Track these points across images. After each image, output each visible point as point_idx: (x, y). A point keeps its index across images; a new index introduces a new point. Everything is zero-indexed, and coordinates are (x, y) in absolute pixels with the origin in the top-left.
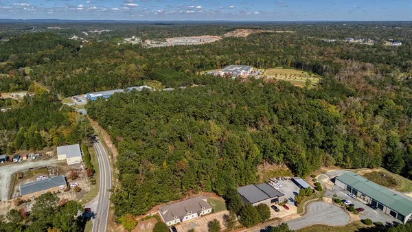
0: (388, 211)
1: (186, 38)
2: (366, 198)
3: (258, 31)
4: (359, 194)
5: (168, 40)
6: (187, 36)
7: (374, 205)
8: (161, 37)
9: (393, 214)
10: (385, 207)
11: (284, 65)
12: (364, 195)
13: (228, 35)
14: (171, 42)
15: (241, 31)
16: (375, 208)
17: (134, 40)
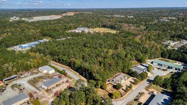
0: (174, 68)
1: (43, 17)
2: (166, 66)
3: (77, 13)
4: (163, 65)
5: (34, 18)
6: (43, 16)
7: (169, 68)
8: (30, 17)
9: (176, 69)
10: (173, 68)
11: (99, 26)
12: (165, 65)
13: (64, 15)
14: (36, 19)
15: (70, 13)
16: (170, 69)
17: (16, 18)
